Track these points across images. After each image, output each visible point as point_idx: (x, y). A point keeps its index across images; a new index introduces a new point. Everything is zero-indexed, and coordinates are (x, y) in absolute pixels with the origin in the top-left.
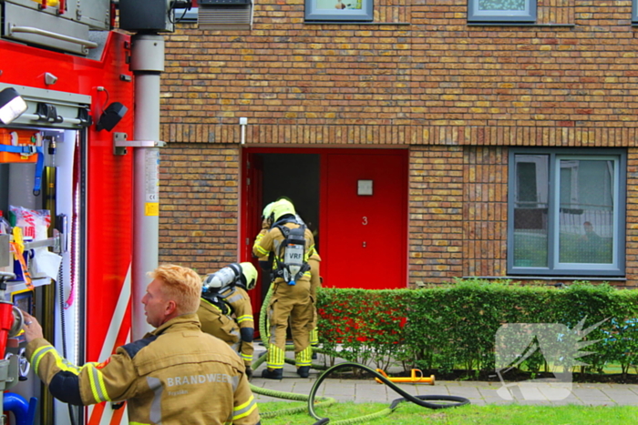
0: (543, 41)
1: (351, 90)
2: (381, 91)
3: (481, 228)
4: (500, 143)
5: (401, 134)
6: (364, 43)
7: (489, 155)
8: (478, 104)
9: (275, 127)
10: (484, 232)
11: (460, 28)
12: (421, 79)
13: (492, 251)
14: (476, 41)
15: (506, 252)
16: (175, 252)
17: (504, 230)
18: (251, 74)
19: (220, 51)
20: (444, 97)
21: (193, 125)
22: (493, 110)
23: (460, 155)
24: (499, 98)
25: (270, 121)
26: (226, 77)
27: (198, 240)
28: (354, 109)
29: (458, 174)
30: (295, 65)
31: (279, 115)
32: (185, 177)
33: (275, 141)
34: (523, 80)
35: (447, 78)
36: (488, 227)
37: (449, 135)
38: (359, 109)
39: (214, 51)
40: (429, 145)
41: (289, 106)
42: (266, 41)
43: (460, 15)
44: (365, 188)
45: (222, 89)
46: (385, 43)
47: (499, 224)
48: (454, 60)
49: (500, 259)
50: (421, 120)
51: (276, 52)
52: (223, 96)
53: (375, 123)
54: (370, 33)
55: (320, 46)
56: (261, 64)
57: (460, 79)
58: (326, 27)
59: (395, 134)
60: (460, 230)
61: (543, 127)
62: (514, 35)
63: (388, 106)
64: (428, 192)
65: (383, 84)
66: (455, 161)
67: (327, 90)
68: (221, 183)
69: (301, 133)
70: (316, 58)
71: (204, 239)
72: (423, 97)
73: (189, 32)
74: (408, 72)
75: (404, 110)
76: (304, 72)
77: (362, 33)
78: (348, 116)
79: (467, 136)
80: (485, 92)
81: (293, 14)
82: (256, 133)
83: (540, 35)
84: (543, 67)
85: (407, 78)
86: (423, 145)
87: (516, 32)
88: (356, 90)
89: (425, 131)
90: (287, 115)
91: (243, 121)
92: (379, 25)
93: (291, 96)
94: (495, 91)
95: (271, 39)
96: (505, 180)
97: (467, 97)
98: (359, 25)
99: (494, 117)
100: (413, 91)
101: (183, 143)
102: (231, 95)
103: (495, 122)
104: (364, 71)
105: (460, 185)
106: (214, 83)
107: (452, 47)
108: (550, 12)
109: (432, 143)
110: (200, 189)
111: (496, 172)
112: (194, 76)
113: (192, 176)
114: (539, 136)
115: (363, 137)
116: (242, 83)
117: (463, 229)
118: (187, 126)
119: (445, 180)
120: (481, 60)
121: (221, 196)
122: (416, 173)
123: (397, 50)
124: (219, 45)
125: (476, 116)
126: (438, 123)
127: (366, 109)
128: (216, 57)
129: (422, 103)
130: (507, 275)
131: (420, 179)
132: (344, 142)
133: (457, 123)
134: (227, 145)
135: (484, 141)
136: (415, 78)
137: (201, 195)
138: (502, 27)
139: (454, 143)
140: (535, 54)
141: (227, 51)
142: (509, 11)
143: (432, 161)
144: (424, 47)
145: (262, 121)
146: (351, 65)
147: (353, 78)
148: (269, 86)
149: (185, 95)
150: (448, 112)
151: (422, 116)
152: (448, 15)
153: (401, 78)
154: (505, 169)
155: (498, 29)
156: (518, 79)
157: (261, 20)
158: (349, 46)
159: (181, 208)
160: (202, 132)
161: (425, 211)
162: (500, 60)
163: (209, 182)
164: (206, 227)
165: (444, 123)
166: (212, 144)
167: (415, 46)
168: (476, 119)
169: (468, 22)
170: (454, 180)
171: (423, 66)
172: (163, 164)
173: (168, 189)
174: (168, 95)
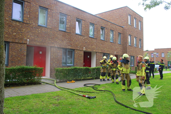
4: (62, 47)
7: (60, 49)
8: (60, 42)
9: (33, 42)
12: (53, 37)
13: (60, 62)
14: (60, 33)
16: (15, 62)
18: (29, 32)
19: (25, 28)
20: (56, 40)
23: (57, 49)
26: (25, 32)
27: (19, 60)
28: (44, 40)
29: (57, 51)
30: (36, 32)
31: (33, 40)
32: (18, 49)
33: (33, 44)
35: (56, 37)
36: (60, 59)
40: (54, 47)
42: (32, 27)
44: (41, 53)
45: (25, 34)
48: (57, 35)
49: (61, 64)
50: (53, 43)
51: (34, 29)
53: (47, 43)
56: (31, 31)
60: (57, 59)
61: (67, 46)
63: (49, 40)
65: (48, 37)
67: (41, 37)
68: (24, 50)
69: (37, 43)
70: (39, 32)
71: (21, 60)
74: (51, 36)
75: (51, 41)
77: (46, 29)
80: (61, 40)
81: (36, 24)
82: (30, 42)
83: (67, 33)
84: (67, 38)
88: (45, 37)
89: (53, 45)
90: (35, 40)
91: (28, 40)
92: (48, 28)
93: (35, 37)
96: (62, 53)
97: (58, 40)
99: (61, 44)
100: (52, 39)
101: (18, 43)
104: (46, 35)
105: (57, 53)
106: (23, 33)
107: (57, 33)
112: (20, 31)
116: (28, 34)
118: (18, 40)
119: (55, 52)
120: (60, 35)
121: (24, 52)
123: (50, 32)
127: (46, 40)
129: (53, 41)
130: (62, 66)
134: (25, 44)
135: (60, 47)
137: (20, 52)
139: (57, 47)
140: (66, 36)
143: (54, 49)
145: (31, 40)
146: (44, 33)
147: (44, 35)
148: (32, 35)
149: (18, 34)
150: (56, 42)
152: (57, 28)
154: (62, 51)
156: (64, 39)
158: (44, 30)
159: (17, 54)
160: (21, 41)
162: (62, 36)
163: (22, 50)
164: (21, 58)
165: (56, 44)
166: (22, 43)
167: (53, 32)
168: (59, 44)
169: (59, 30)
171: (53, 35)
172: (13, 46)
173: (14, 51)
174: (15, 34)
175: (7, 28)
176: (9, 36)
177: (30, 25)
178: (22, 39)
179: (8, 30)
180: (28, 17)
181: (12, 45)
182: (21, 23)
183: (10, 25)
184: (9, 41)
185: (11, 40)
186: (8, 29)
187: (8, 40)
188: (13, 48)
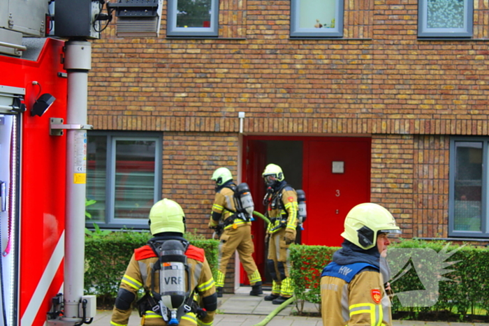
0: (478, 52)
1: (325, 91)
2: (349, 91)
3: (428, 200)
4: (443, 132)
5: (365, 125)
6: (336, 54)
7: (434, 142)
8: (426, 102)
9: (266, 119)
10: (430, 203)
11: (412, 42)
12: (381, 82)
13: (436, 218)
14: (424, 52)
15: (448, 219)
16: (188, 216)
17: (446, 202)
18: (248, 79)
19: (225, 61)
20: (399, 96)
21: (203, 118)
22: (437, 107)
23: (411, 142)
24: (442, 97)
25: (262, 115)
26: (228, 81)
27: (206, 207)
28: (328, 106)
29: (410, 157)
30: (282, 71)
31: (269, 110)
32: (197, 158)
33: (266, 130)
34: (462, 83)
35: (401, 82)
36: (433, 199)
37: (402, 127)
38: (331, 106)
39: (219, 61)
40: (386, 134)
41: (277, 103)
42: (260, 53)
43: (411, 32)
44: (338, 167)
45: (225, 90)
46: (352, 55)
47: (442, 197)
48: (407, 67)
49: (443, 224)
50: (380, 115)
51: (268, 61)
52: (226, 95)
53: (344, 117)
54: (340, 47)
55: (301, 57)
56: (255, 71)
57: (411, 82)
58: (306, 42)
59: (359, 126)
60: (411, 202)
61: (477, 120)
62: (455, 47)
63: (354, 103)
64: (386, 171)
65: (351, 86)
66: (407, 146)
67: (307, 91)
68: (224, 163)
69: (286, 124)
70: (298, 66)
72: (382, 96)
73: (201, 46)
74: (370, 77)
75: (367, 106)
76: (289, 77)
77: (334, 47)
78: (323, 111)
79: (417, 127)
80: (431, 92)
81: (281, 32)
82: (251, 124)
83: (475, 47)
84: (477, 72)
85: (370, 81)
86: (381, 134)
87: (456, 45)
88: (329, 91)
89: (384, 123)
90: (275, 110)
91: (242, 115)
92: (348, 40)
93: (278, 95)
94: (439, 92)
95: (264, 51)
96: (447, 161)
97: (417, 97)
98: (332, 40)
99: (438, 112)
100: (374, 92)
101: (195, 132)
102: (232, 95)
103: (439, 116)
104: (336, 76)
105: (411, 166)
106: (220, 85)
107: (405, 57)
108: (483, 29)
109: (388, 132)
110: (208, 168)
111: (439, 155)
112: (204, 80)
113: (202, 157)
114: (474, 127)
115: (334, 127)
116: (240, 85)
117: (413, 200)
118: (198, 119)
119: (399, 161)
120: (428, 67)
122: (376, 156)
123: (362, 60)
124: (224, 56)
125: (423, 112)
126: (393, 117)
127: (337, 106)
128: (221, 66)
129: (381, 101)
130: (448, 237)
131: (380, 160)
132: (319, 132)
133: (408, 116)
134: (229, 133)
135: (430, 131)
136: (375, 82)
137: (209, 172)
138: (445, 41)
139: (406, 133)
140: (471, 62)
141: (230, 61)
142: (451, 29)
143: (388, 146)
144: (383, 57)
145: (256, 115)
146: (326, 71)
147: (327, 81)
148: (262, 88)
149: (197, 95)
150: (402, 108)
151: (381, 111)
152: (402, 32)
153: (365, 81)
154: (447, 153)
155: (442, 43)
156: (457, 82)
157: (256, 36)
158: (324, 57)
159: (193, 182)
160: (210, 123)
161: (383, 186)
162: (443, 67)
163: (215, 162)
165: (399, 116)
166: (217, 133)
167: (376, 57)
168: (424, 114)
169: (418, 37)
170: (406, 162)
171: (382, 72)
172: (180, 148)
173: (184, 167)
174: (184, 95)
175: (149, 75)
176: (159, 108)
177: (247, 42)
178: (213, 114)
179: (156, 84)
180: (238, 10)
181: (173, 145)
182: (206, 42)
183: (160, 61)
184: (158, 129)
185: (168, 123)
186: (153, 80)
187: (153, 124)
188: (176, 157)
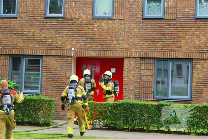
0: (166, 24)
1: (106, 40)
2: (115, 40)
3: (146, 84)
4: (152, 57)
5: (121, 54)
6: (110, 25)
7: (149, 61)
8: (145, 44)
9: (82, 51)
10: (147, 85)
11: (140, 20)
12: (128, 36)
13: (149, 91)
14: (145, 24)
15: (153, 92)
16: (52, 89)
17: (153, 85)
18: (76, 35)
19: (67, 28)
20: (135, 42)
21: (58, 50)
22: (150, 46)
23: (139, 60)
24: (152, 42)
25: (81, 49)
26: (68, 35)
27: (59, 86)
28: (107, 46)
29: (139, 66)
30: (89, 32)
31: (84, 47)
32: (56, 66)
33: (82, 55)
34: (160, 37)
35: (136, 36)
36: (148, 83)
37: (136, 54)
38: (108, 46)
39: (65, 27)
40: (129, 57)
41: (87, 44)
42: (80, 24)
43: (140, 16)
44: (113, 70)
45: (67, 39)
46: (117, 25)
47: (151, 83)
48: (138, 30)
49: (152, 94)
50: (127, 49)
51: (83, 28)
52: (67, 41)
53: (113, 50)
54: (112, 22)
55: (96, 26)
56: (79, 31)
57: (140, 36)
58: (98, 20)
59: (119, 54)
60: (139, 84)
61: (165, 52)
62: (157, 22)
63: (117, 45)
64: (129, 72)
65: (116, 38)
66: (138, 62)
67: (98, 40)
68: (66, 68)
69: (90, 53)
70: (95, 30)
71: (61, 85)
72: (128, 42)
73: (58, 22)
74: (123, 34)
75: (122, 46)
76: (92, 34)
77: (110, 22)
78: (105, 48)
79: (141, 54)
80: (147, 40)
81: (89, 16)
82: (77, 53)
83: (165, 22)
84: (166, 33)
85: (123, 36)
86: (127, 57)
87: (158, 21)
88: (107, 40)
89: (128, 53)
90: (86, 47)
91: (73, 49)
92: (115, 19)
93: (87, 41)
94: (150, 40)
95: (82, 24)
96: (153, 69)
97: (142, 42)
98: (109, 19)
99: (150, 48)
100: (125, 40)
101: (55, 56)
102: (69, 41)
103: (150, 50)
104: (110, 34)
105: (139, 70)
106: (65, 37)
107: (137, 26)
108: (168, 15)
109: (130, 57)
110: (60, 70)
111: (151, 66)
112: (59, 35)
113: (57, 66)
114: (164, 55)
115: (109, 54)
116: (73, 37)
117: (140, 84)
118: (56, 50)
119: (134, 68)
120: (146, 30)
121: (66, 72)
122: (125, 66)
123: (120, 27)
124: (66, 26)
125: (144, 48)
126: (132, 50)
127: (110, 46)
128: (65, 29)
129: (128, 44)
130: (154, 99)
131: (127, 68)
132: (103, 56)
133: (138, 50)
134: (68, 56)
135: (147, 56)
136: (125, 36)
137: (60, 72)
138: (153, 20)
139: (137, 57)
140: (164, 28)
141: (69, 27)
142: (156, 15)
143: (130, 62)
144: (129, 26)
145: (79, 49)
146: (106, 32)
147: (107, 36)
148: (81, 38)
149: (56, 41)
150: (136, 47)
151: (127, 48)
152: (136, 16)
153: (121, 36)
154: (154, 65)
155: (152, 21)
156: (158, 36)
157: (79, 18)
158: (105, 26)
159: (54, 76)
160: (61, 52)
161: (128, 78)
162: (152, 30)
163: (63, 68)
164: (61, 82)
165: (134, 50)
166: (64, 56)
167: (126, 26)
168: (144, 49)
169: (143, 18)
170: (137, 68)
171: (128, 32)
172: (49, 62)
173: (51, 70)
174: (51, 41)
175: (38, 33)
176: (41, 46)
177: (75, 20)
178: (62, 49)
179: (40, 37)
180: (72, 7)
181: (46, 61)
182: (60, 20)
183: (42, 27)
184: (41, 54)
185: (45, 52)
186: (39, 35)
187: (39, 53)
188: (48, 66)
